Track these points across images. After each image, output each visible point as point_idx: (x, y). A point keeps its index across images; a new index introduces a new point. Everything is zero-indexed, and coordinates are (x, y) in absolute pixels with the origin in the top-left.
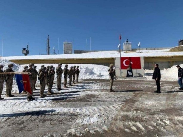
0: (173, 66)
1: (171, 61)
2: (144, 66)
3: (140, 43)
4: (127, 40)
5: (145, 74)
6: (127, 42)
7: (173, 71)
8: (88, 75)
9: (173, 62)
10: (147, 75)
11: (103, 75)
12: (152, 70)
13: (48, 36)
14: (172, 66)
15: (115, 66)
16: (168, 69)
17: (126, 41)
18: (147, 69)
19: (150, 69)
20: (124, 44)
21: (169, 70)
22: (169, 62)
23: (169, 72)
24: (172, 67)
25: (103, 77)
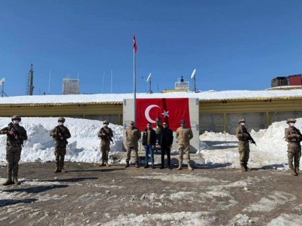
0: (274, 124)
1: (267, 112)
2: (198, 124)
3: (195, 70)
4: (182, 77)
5: (200, 146)
6: (182, 80)
7: (274, 136)
8: (37, 150)
9: (271, 113)
10: (206, 148)
11: (82, 150)
12: (221, 133)
13: (32, 65)
14: (270, 124)
15: (124, 123)
16: (261, 130)
17: (180, 79)
18: (209, 131)
19: (216, 131)
20: (177, 84)
21: (263, 134)
22: (262, 114)
23: (263, 138)
24: (270, 127)
25: (80, 154)
